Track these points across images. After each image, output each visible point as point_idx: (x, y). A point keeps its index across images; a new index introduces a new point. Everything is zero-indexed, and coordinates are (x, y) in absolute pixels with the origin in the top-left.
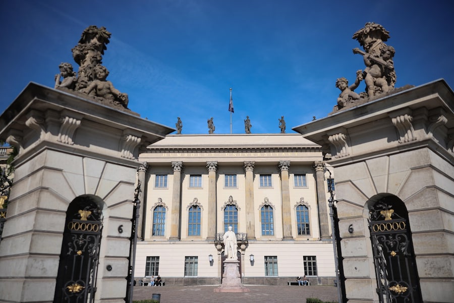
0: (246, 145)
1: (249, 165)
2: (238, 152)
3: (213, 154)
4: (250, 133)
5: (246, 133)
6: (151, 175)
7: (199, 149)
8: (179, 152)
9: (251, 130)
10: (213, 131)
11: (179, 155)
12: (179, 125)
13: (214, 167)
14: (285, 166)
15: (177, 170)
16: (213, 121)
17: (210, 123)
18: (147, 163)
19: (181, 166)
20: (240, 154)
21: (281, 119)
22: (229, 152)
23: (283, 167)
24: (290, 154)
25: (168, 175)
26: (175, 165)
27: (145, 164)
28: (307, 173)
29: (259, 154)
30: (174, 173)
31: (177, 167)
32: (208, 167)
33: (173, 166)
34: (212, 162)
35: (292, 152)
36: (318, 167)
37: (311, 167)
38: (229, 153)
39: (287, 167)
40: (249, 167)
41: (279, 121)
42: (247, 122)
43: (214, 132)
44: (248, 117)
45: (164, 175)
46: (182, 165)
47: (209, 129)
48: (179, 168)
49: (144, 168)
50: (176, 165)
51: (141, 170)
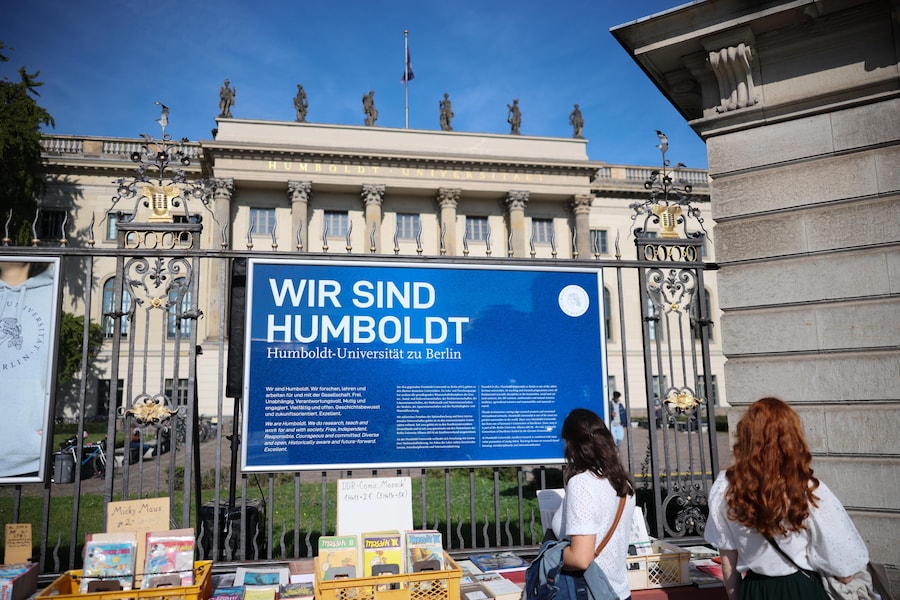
0: (444, 155)
1: (451, 195)
2: (426, 168)
3: (376, 170)
4: (450, 129)
5: (443, 129)
6: (240, 208)
7: (346, 158)
8: (302, 161)
9: (451, 124)
10: (375, 120)
11: (304, 167)
12: (301, 103)
13: (378, 197)
14: (519, 201)
15: (300, 198)
16: (374, 98)
17: (368, 104)
18: (234, 181)
19: (309, 191)
20: (432, 173)
21: (512, 105)
22: (408, 167)
23: (515, 203)
24: (528, 177)
25: (277, 210)
26: (294, 189)
27: (230, 182)
28: (556, 216)
29: (469, 175)
30: (294, 205)
31: (300, 192)
32: (365, 196)
33: (291, 190)
34: (374, 185)
35: (533, 173)
36: (581, 206)
37: (568, 206)
38: (408, 170)
39: (522, 203)
40: (450, 199)
41: (508, 109)
42: (445, 105)
43: (376, 122)
44: (446, 96)
45: (267, 209)
46: (311, 190)
47: (366, 116)
48: (304, 194)
49: (227, 192)
50: (299, 187)
51: (221, 195)
